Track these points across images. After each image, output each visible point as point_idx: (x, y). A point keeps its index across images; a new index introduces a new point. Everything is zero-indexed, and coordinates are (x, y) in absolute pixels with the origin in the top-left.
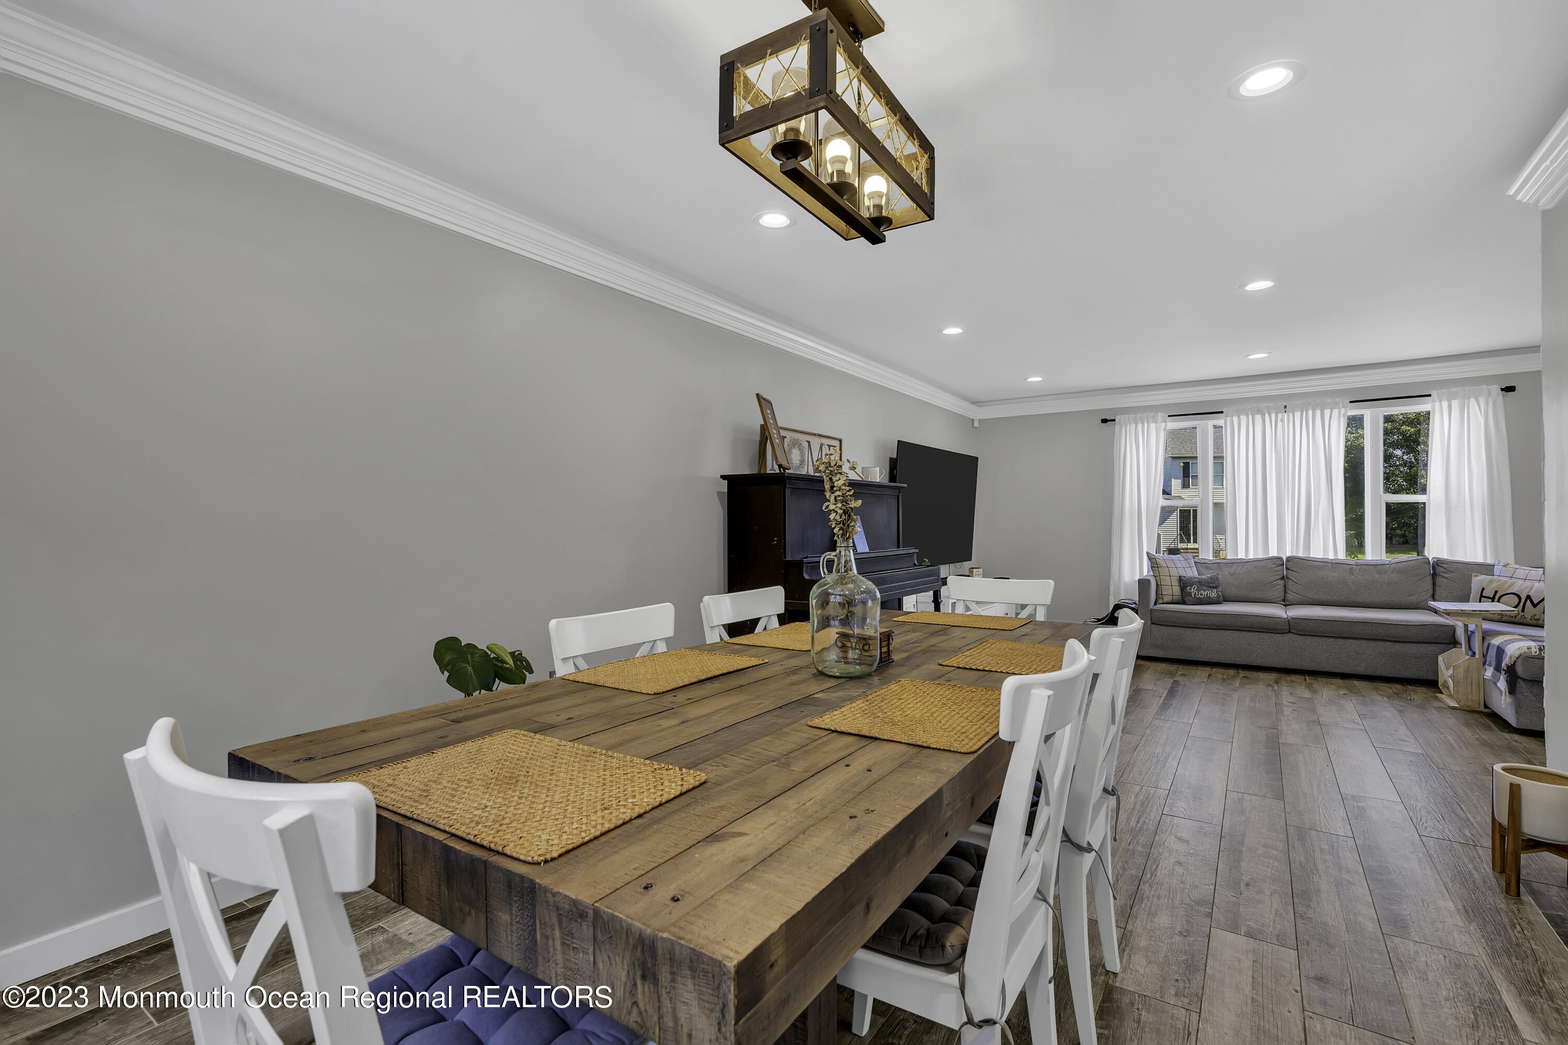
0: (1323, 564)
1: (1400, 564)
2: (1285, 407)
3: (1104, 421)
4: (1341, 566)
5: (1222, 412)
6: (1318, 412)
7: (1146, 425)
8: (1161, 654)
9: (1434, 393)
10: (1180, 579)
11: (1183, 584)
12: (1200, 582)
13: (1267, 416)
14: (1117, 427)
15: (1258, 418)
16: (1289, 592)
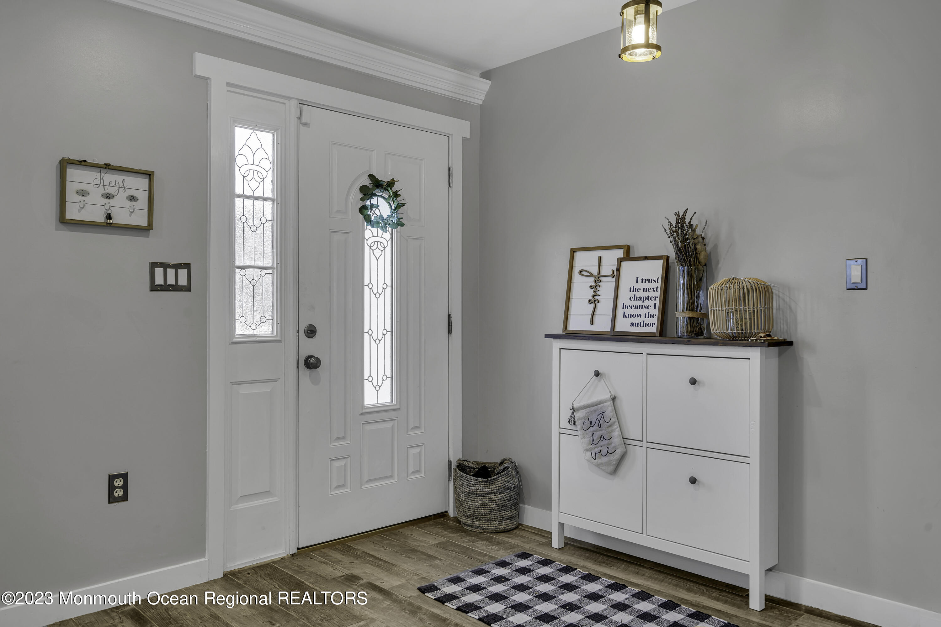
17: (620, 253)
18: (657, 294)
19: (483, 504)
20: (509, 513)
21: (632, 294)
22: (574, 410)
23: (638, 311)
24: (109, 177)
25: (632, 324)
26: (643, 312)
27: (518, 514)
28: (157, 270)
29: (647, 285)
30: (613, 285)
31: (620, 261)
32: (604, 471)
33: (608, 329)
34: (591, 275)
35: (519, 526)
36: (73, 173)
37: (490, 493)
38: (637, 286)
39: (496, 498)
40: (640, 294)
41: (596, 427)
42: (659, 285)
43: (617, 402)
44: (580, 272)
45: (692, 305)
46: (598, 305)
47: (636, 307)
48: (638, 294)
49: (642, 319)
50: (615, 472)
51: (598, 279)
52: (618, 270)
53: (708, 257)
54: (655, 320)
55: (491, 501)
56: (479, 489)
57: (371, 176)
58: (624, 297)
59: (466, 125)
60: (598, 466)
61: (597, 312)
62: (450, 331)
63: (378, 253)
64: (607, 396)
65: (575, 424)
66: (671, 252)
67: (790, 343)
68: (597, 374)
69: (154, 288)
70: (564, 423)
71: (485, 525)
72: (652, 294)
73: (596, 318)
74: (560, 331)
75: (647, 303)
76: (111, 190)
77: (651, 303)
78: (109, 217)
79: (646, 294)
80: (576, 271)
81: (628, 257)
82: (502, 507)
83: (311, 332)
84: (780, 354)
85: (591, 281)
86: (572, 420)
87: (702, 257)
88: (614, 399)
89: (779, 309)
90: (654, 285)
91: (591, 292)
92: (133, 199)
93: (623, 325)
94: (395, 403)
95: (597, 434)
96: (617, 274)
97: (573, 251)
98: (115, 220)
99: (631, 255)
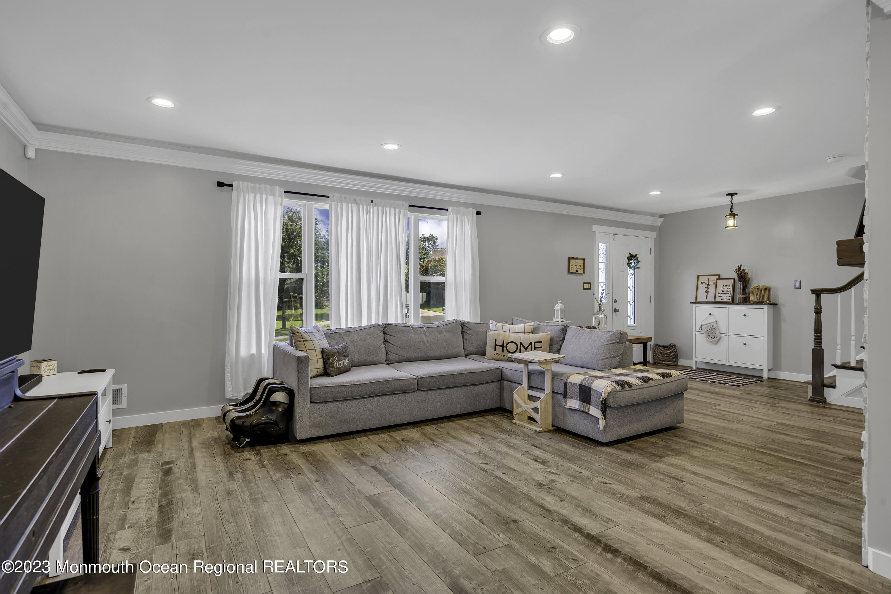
0: (407, 328)
1: (448, 326)
2: (372, 201)
3: (220, 184)
4: (418, 329)
5: (328, 197)
6: (392, 210)
7: (264, 196)
8: (320, 433)
9: (450, 209)
10: (323, 352)
11: (326, 356)
12: (338, 352)
13: (361, 206)
14: (234, 193)
15: (355, 206)
16: (390, 353)
17: (717, 277)
18: (731, 290)
19: (667, 356)
20: (675, 360)
21: (722, 290)
22: (701, 325)
23: (724, 295)
24: (577, 261)
25: (722, 299)
26: (726, 295)
27: (677, 361)
28: (585, 284)
29: (727, 287)
30: (714, 287)
31: (717, 279)
32: (713, 343)
33: (713, 300)
34: (706, 284)
35: (677, 365)
36: (572, 261)
37: (669, 353)
38: (723, 287)
39: (671, 354)
40: (725, 290)
41: (710, 330)
42: (732, 287)
43: (717, 322)
44: (701, 283)
45: (743, 293)
46: (709, 293)
47: (723, 294)
48: (724, 290)
49: (726, 297)
50: (717, 343)
51: (708, 285)
52: (716, 282)
53: (749, 279)
54: (730, 298)
55: (669, 355)
56: (665, 351)
57: (630, 254)
58: (719, 291)
59: (655, 233)
60: (711, 342)
61: (708, 295)
62: (650, 302)
63: (631, 277)
64: (714, 321)
65: (702, 330)
66: (736, 278)
67: (777, 304)
68: (710, 314)
69: (584, 289)
70: (698, 330)
71: (667, 363)
72: (729, 290)
73: (708, 298)
74: (694, 302)
75: (727, 293)
76: (577, 264)
77: (729, 293)
78: (577, 271)
79: (727, 290)
80: (700, 282)
81: (719, 278)
82: (673, 358)
83: (615, 301)
84: (773, 307)
85: (706, 286)
86: (701, 328)
87: (747, 279)
88: (716, 322)
89: (773, 294)
90: (730, 287)
91: (706, 289)
92: (581, 266)
93: (718, 299)
94: (635, 324)
95: (710, 333)
96: (716, 283)
97: (698, 276)
98: (579, 272)
99: (721, 278)
